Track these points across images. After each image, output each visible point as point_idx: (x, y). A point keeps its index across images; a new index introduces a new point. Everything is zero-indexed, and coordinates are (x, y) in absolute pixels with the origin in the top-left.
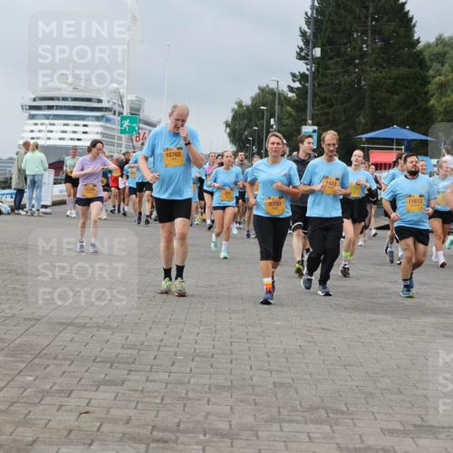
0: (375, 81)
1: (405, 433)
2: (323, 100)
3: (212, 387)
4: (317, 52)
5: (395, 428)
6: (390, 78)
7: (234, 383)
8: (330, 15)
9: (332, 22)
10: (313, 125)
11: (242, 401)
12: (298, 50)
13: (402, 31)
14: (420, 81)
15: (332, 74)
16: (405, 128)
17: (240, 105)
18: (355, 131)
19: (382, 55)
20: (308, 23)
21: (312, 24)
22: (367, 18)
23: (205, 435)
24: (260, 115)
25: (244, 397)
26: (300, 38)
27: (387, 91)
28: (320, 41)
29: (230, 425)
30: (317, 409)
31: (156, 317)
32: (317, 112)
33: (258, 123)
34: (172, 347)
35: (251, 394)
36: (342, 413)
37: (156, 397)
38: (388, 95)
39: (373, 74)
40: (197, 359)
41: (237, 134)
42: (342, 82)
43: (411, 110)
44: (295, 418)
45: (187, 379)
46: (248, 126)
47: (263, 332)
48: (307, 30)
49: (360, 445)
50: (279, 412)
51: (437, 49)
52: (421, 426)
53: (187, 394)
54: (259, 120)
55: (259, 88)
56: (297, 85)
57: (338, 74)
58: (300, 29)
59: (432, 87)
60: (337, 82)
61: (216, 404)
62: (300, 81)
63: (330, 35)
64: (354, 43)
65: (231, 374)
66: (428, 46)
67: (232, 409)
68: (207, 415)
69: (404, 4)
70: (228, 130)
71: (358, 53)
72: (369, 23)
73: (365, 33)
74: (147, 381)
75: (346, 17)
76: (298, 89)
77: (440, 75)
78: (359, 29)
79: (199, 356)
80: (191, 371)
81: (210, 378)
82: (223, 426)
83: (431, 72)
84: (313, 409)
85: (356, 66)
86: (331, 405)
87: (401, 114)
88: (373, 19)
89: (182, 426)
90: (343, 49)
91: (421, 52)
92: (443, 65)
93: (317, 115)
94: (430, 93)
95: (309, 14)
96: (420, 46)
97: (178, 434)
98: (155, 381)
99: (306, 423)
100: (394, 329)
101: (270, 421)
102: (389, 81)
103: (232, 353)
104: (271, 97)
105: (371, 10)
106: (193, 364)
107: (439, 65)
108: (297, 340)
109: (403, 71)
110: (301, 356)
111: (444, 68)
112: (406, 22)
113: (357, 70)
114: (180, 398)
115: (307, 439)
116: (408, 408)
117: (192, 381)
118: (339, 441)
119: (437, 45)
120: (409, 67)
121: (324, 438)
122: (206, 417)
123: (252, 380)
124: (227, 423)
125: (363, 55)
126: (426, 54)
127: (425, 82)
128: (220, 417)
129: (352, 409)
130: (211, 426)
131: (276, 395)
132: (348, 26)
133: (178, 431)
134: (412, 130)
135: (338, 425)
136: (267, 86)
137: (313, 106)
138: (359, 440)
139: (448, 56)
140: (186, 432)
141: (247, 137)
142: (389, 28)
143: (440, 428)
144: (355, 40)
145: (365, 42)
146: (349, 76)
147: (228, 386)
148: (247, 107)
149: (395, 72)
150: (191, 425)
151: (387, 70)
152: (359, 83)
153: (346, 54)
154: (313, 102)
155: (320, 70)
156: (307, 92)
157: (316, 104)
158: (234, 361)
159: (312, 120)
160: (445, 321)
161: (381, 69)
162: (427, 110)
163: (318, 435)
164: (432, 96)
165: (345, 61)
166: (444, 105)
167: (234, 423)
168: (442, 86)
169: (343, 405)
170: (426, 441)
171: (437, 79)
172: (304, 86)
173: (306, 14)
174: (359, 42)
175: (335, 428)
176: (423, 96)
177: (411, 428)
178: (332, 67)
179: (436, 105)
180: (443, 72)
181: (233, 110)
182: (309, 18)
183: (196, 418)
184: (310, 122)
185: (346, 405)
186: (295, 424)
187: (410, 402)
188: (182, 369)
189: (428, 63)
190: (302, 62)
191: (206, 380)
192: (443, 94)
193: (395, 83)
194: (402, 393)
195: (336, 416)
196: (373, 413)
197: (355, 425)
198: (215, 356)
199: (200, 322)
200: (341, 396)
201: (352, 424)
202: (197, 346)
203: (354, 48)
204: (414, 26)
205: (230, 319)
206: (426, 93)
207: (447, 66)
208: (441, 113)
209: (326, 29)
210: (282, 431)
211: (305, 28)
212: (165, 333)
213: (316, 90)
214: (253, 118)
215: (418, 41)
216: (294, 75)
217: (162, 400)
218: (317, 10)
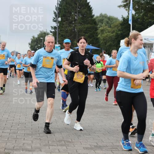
0: (80, 29)
1: (91, 149)
2: (62, 36)
3: (25, 134)
4: (60, 19)
5: (88, 147)
6: (85, 28)
7: (33, 133)
8: (64, 6)
9: (64, 9)
10: (59, 44)
11: (36, 139)
12: (53, 19)
13: (88, 12)
14: (95, 29)
15: (65, 27)
16: (90, 45)
17: (34, 37)
18: (73, 46)
19: (82, 20)
20: (56, 9)
21: (58, 9)
22: (76, 7)
23: (23, 151)
24: (41, 41)
25: (36, 137)
26: (54, 14)
27: (84, 32)
28: (60, 15)
29: (32, 147)
30: (62, 141)
31: (6, 110)
32: (60, 40)
33: (40, 43)
34: (11, 121)
35: (39, 137)
36: (70, 142)
37: (6, 138)
38: (84, 34)
39: (79, 27)
40: (20, 125)
41: (33, 47)
42: (68, 29)
43: (92, 39)
44: (54, 144)
45: (16, 132)
46: (36, 45)
47: (42, 115)
48: (56, 12)
49: (76, 153)
50: (49, 142)
51: (100, 18)
52: (97, 146)
53: (16, 137)
54: (40, 42)
55: (40, 32)
56: (53, 30)
57: (67, 27)
58: (54, 11)
59: (99, 31)
60: (67, 29)
61: (27, 140)
62: (54, 29)
63: (64, 13)
64: (72, 16)
65: (32, 129)
66: (97, 17)
67: (32, 142)
68: (24, 144)
69: (89, 3)
70: (30, 46)
71: (74, 20)
72: (77, 9)
73: (76, 13)
74: (3, 133)
75: (69, 7)
76: (53, 32)
77: (102, 27)
78: (74, 11)
79: (21, 124)
80: (18, 129)
81: (25, 131)
82: (29, 148)
83: (98, 26)
84: (60, 141)
85: (73, 24)
86: (66, 140)
87: (89, 40)
88: (79, 8)
89: (15, 148)
90: (68, 18)
91: (95, 19)
92: (102, 24)
93: (60, 41)
94: (98, 33)
95: (57, 6)
96: (95, 17)
97: (14, 151)
98: (6, 133)
99: (58, 146)
100: (87, 113)
101: (45, 145)
102: (84, 29)
103: (32, 123)
104: (44, 35)
105: (78, 5)
106: (18, 127)
107: (101, 23)
108: (54, 118)
109: (89, 25)
110: (56, 123)
111: (103, 25)
112: (89, 9)
113: (73, 25)
114: (14, 138)
115: (58, 152)
116: (92, 140)
117: (18, 132)
118: (69, 152)
119: (100, 17)
120: (91, 24)
121: (64, 151)
122: (23, 145)
123: (39, 131)
124: (30, 146)
125: (75, 20)
126: (97, 20)
127: (97, 29)
128: (28, 145)
129: (73, 141)
130: (25, 148)
131: (47, 137)
132: (70, 10)
133: (14, 150)
134: (92, 45)
135: (68, 146)
136: (43, 31)
137: (59, 37)
138: (76, 151)
139: (104, 21)
140: (16, 150)
141: (36, 48)
142: (84, 11)
143: (103, 146)
144: (72, 15)
145: (76, 16)
146: (70, 27)
147: (31, 134)
148: (36, 38)
149: (86, 26)
150: (18, 148)
151: (84, 25)
152: (74, 30)
153: (69, 19)
154: (59, 36)
155: (61, 25)
156: (56, 33)
157: (60, 37)
158: (33, 125)
159: (59, 42)
160: (104, 110)
161: (81, 25)
162: (97, 39)
163: (61, 150)
164: (99, 34)
165: (69, 22)
166: (103, 37)
167: (33, 146)
168: (102, 31)
169: (70, 139)
170: (98, 151)
171: (100, 28)
172: (55, 30)
173: (56, 6)
174: (74, 16)
175: (67, 147)
176: (96, 34)
177: (93, 147)
178: (65, 24)
179: (100, 37)
180: (102, 26)
181: (31, 39)
182: (57, 8)
183: (20, 145)
184: (58, 43)
185: (71, 139)
186: (54, 146)
187: (93, 138)
188: (15, 128)
189: (98, 23)
190: (55, 23)
191: (23, 132)
192: (103, 33)
193: (86, 30)
194: (90, 135)
195: (68, 143)
196: (80, 142)
197: (74, 146)
198: (26, 124)
199: (21, 112)
200: (69, 136)
201: (73, 146)
202: (20, 120)
203: (72, 18)
204: (92, 10)
205: (31, 111)
206: (97, 33)
207: (104, 24)
208: (102, 40)
209: (63, 11)
210: (49, 149)
211: (55, 11)
212: (9, 116)
213: (60, 32)
214: (38, 42)
215: (94, 16)
216: (52, 27)
217: (8, 139)
218: (59, 5)
